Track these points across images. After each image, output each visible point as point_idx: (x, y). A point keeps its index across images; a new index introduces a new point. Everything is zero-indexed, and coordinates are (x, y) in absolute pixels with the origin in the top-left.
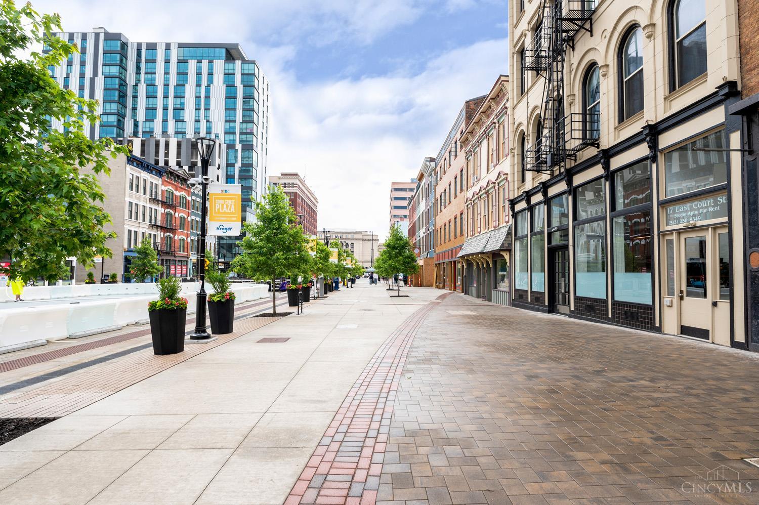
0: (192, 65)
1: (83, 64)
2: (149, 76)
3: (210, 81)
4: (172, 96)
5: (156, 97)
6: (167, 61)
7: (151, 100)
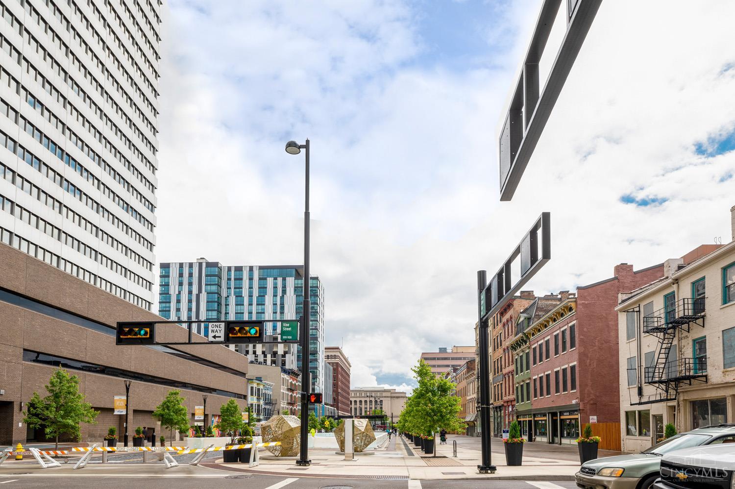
0: (270, 281)
1: (190, 284)
2: (238, 290)
3: (284, 292)
4: (255, 304)
5: (243, 305)
6: (251, 279)
7: (239, 307)
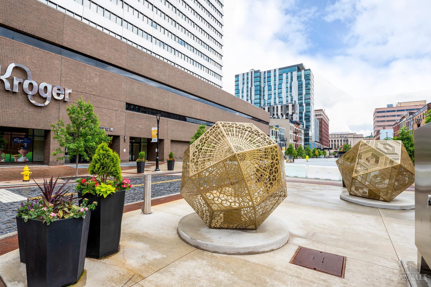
0: (284, 75)
1: (248, 83)
2: (269, 83)
3: (292, 80)
4: (277, 89)
5: (271, 90)
6: (275, 76)
7: (269, 91)
